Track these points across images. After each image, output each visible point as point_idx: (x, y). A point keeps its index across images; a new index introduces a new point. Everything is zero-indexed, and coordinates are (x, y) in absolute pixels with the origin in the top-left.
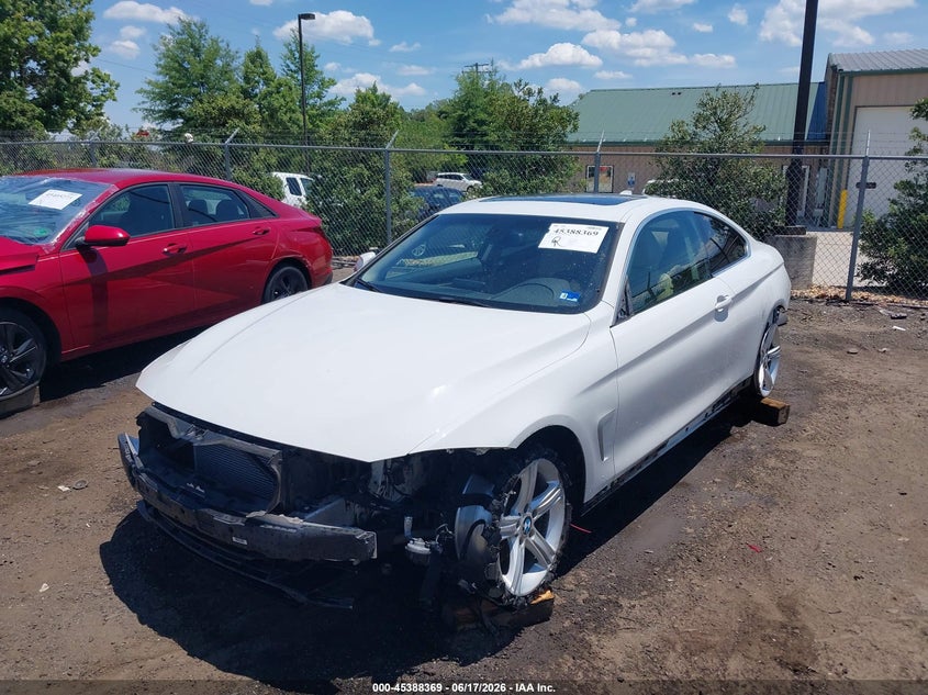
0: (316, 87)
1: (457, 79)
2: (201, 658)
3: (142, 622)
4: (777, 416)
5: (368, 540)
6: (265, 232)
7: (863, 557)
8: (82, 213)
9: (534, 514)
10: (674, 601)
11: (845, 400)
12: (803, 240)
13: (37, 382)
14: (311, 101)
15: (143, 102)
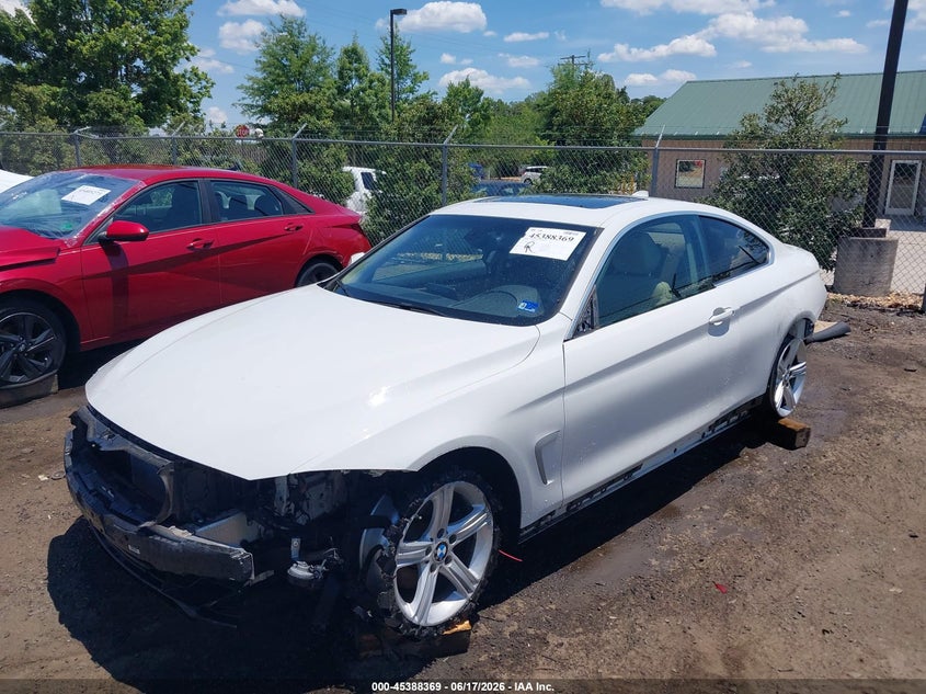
0: (409, 81)
1: (552, 71)
2: (101, 664)
3: (61, 622)
4: (794, 439)
5: (243, 560)
6: (298, 228)
7: (840, 608)
8: (107, 209)
9: (452, 539)
10: (608, 642)
11: (882, 423)
12: (878, 243)
13: (55, 371)
14: (404, 96)
15: (243, 99)
